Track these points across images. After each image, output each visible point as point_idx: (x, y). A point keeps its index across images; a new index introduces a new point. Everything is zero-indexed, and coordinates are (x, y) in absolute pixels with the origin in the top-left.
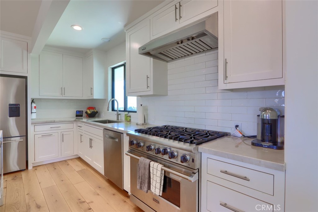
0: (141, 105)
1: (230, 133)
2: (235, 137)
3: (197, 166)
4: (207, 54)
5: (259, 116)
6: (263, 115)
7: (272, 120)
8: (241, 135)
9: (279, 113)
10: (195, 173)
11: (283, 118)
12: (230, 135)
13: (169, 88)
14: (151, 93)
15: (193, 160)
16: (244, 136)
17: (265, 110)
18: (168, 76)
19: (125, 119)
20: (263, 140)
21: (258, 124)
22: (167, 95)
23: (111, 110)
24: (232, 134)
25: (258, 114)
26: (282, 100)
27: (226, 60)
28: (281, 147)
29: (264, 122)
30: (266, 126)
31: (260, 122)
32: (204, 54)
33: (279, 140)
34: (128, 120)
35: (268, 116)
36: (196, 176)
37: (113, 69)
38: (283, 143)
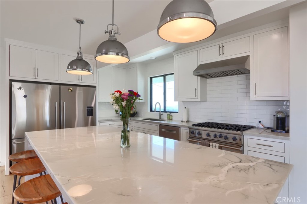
0: (185, 108)
1: (255, 126)
2: (259, 128)
3: (242, 143)
4: (239, 76)
5: (275, 116)
6: (278, 115)
7: (282, 118)
8: (263, 127)
9: (286, 114)
10: (241, 146)
11: (288, 117)
12: (255, 127)
13: (208, 96)
14: (199, 100)
15: (240, 139)
16: (265, 128)
17: (278, 112)
18: (208, 88)
19: (168, 118)
20: (277, 128)
21: (274, 120)
22: (207, 101)
23: (150, 111)
24: (256, 127)
25: (274, 115)
26: (288, 107)
27: (255, 84)
28: (288, 132)
29: (278, 119)
30: (280, 121)
31: (276, 119)
32: (236, 76)
33: (286, 129)
34: (171, 119)
35: (280, 116)
36: (242, 147)
37: (151, 78)
38: (288, 130)
